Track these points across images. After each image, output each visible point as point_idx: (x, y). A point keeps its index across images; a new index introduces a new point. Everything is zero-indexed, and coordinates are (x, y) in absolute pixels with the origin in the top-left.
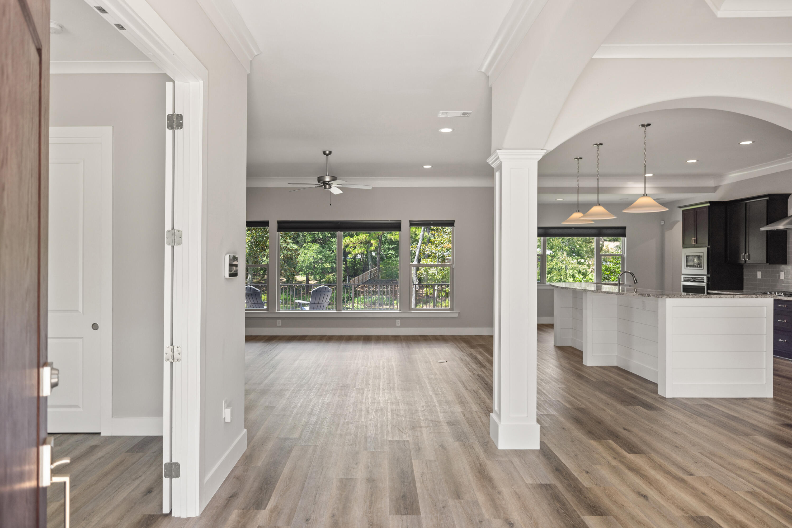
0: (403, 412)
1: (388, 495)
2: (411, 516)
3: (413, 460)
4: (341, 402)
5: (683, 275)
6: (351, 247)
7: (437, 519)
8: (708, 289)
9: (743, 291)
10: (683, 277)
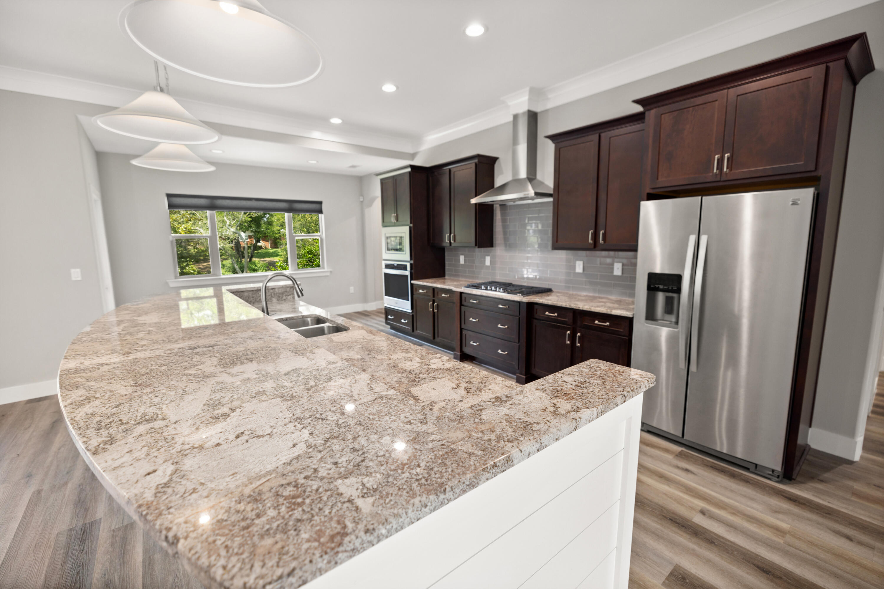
5: (384, 260)
8: (411, 279)
9: (445, 279)
10: (384, 263)
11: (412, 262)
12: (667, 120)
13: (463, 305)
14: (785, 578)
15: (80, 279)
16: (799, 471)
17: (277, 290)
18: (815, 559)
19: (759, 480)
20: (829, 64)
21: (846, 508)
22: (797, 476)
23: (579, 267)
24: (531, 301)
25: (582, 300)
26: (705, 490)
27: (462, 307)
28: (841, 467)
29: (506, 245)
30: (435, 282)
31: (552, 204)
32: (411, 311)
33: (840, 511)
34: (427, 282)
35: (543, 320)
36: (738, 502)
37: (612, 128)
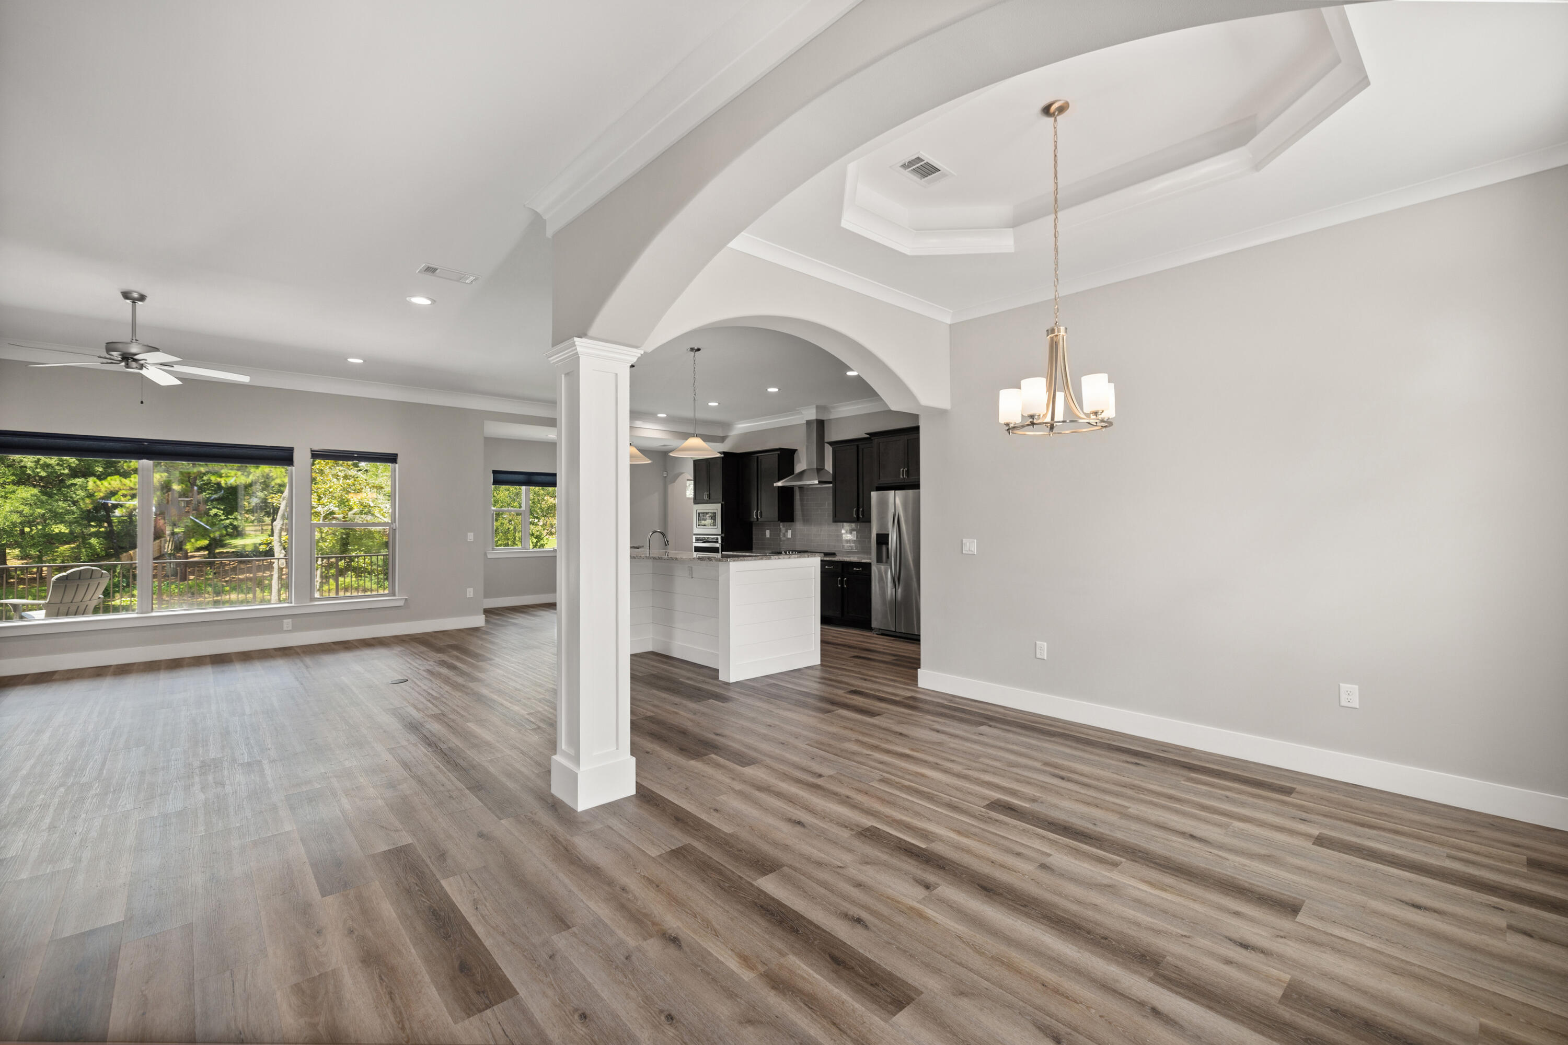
0: (372, 789)
1: (427, 978)
2: (500, 1005)
3: (441, 881)
4: (213, 803)
5: (695, 534)
6: (124, 496)
7: (554, 988)
10: (694, 537)
11: (723, 535)
12: (882, 447)
15: (473, 541)
29: (804, 521)
31: (832, 489)
37: (863, 443)
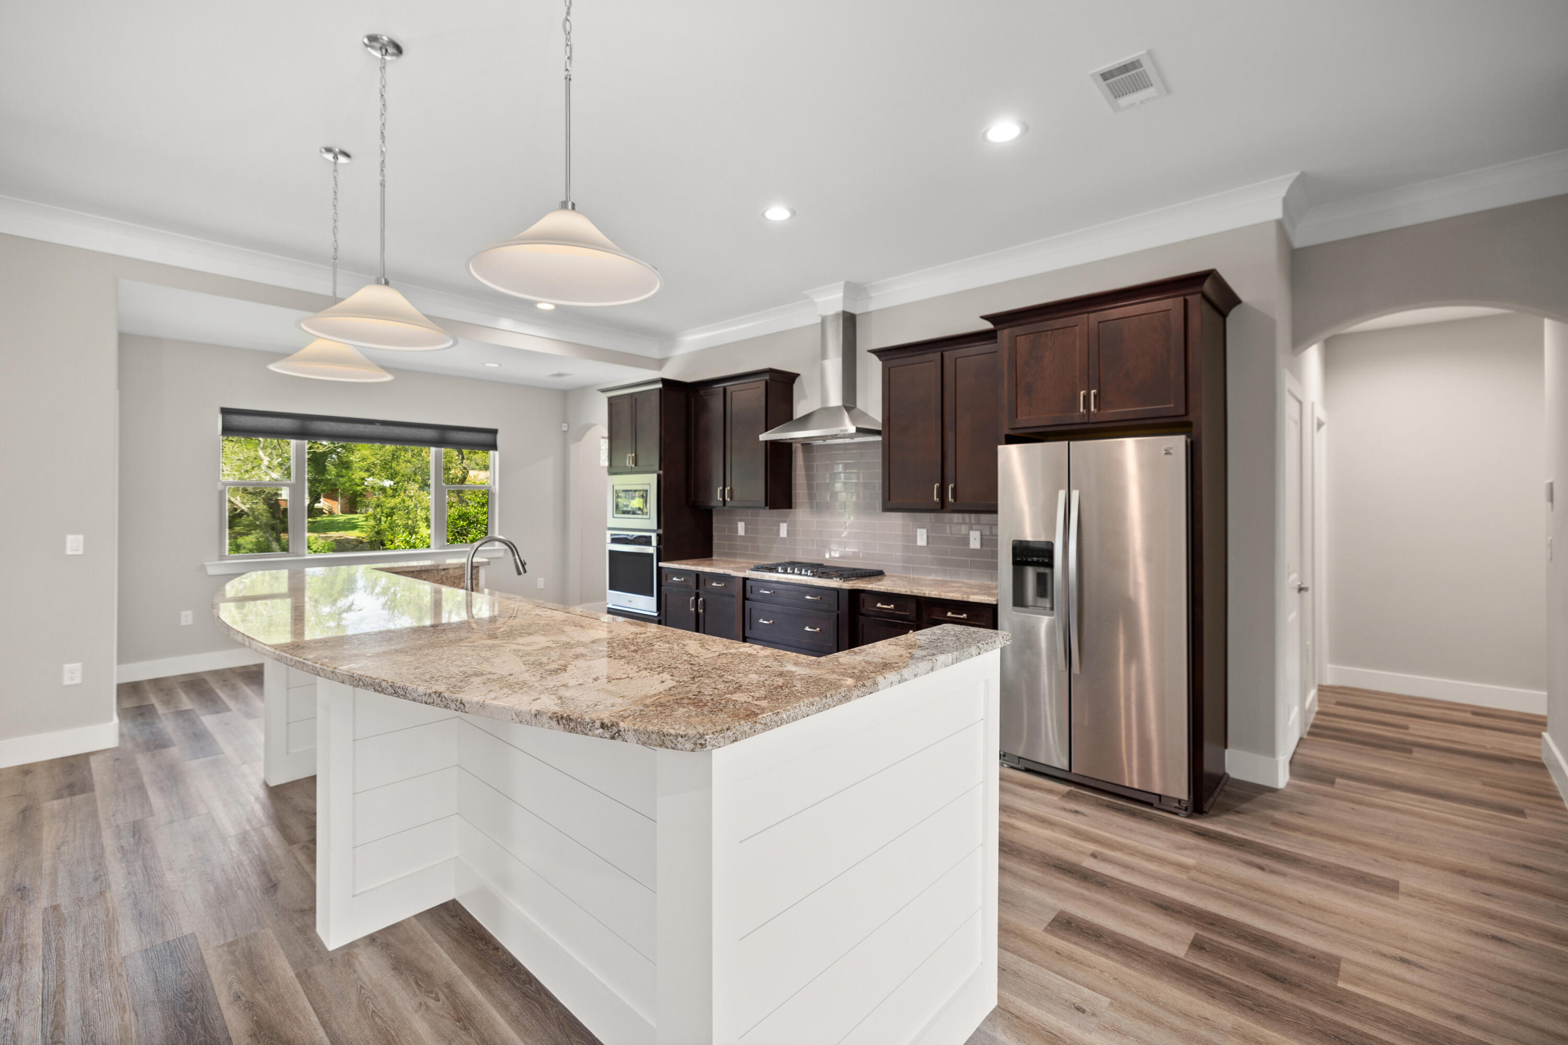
5: (610, 529)
8: (659, 560)
9: (712, 560)
10: (608, 536)
11: (661, 531)
12: (1023, 343)
13: (748, 599)
14: (1185, 912)
15: (80, 552)
16: (1213, 803)
17: (451, 571)
18: (1220, 891)
19: (1164, 817)
20: (1188, 298)
21: (1262, 839)
22: (1210, 808)
23: (922, 538)
24: (855, 588)
25: (929, 585)
26: (1098, 831)
27: (746, 602)
28: (1262, 796)
29: (812, 507)
30: (699, 565)
31: (880, 446)
32: (656, 614)
33: (1254, 842)
34: (687, 564)
35: (873, 616)
36: (1137, 842)
37: (957, 347)
